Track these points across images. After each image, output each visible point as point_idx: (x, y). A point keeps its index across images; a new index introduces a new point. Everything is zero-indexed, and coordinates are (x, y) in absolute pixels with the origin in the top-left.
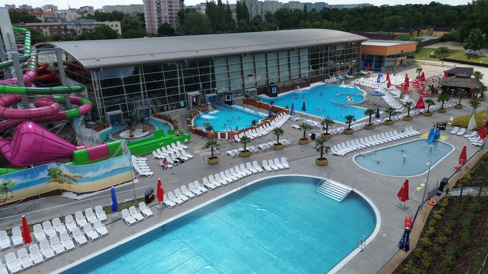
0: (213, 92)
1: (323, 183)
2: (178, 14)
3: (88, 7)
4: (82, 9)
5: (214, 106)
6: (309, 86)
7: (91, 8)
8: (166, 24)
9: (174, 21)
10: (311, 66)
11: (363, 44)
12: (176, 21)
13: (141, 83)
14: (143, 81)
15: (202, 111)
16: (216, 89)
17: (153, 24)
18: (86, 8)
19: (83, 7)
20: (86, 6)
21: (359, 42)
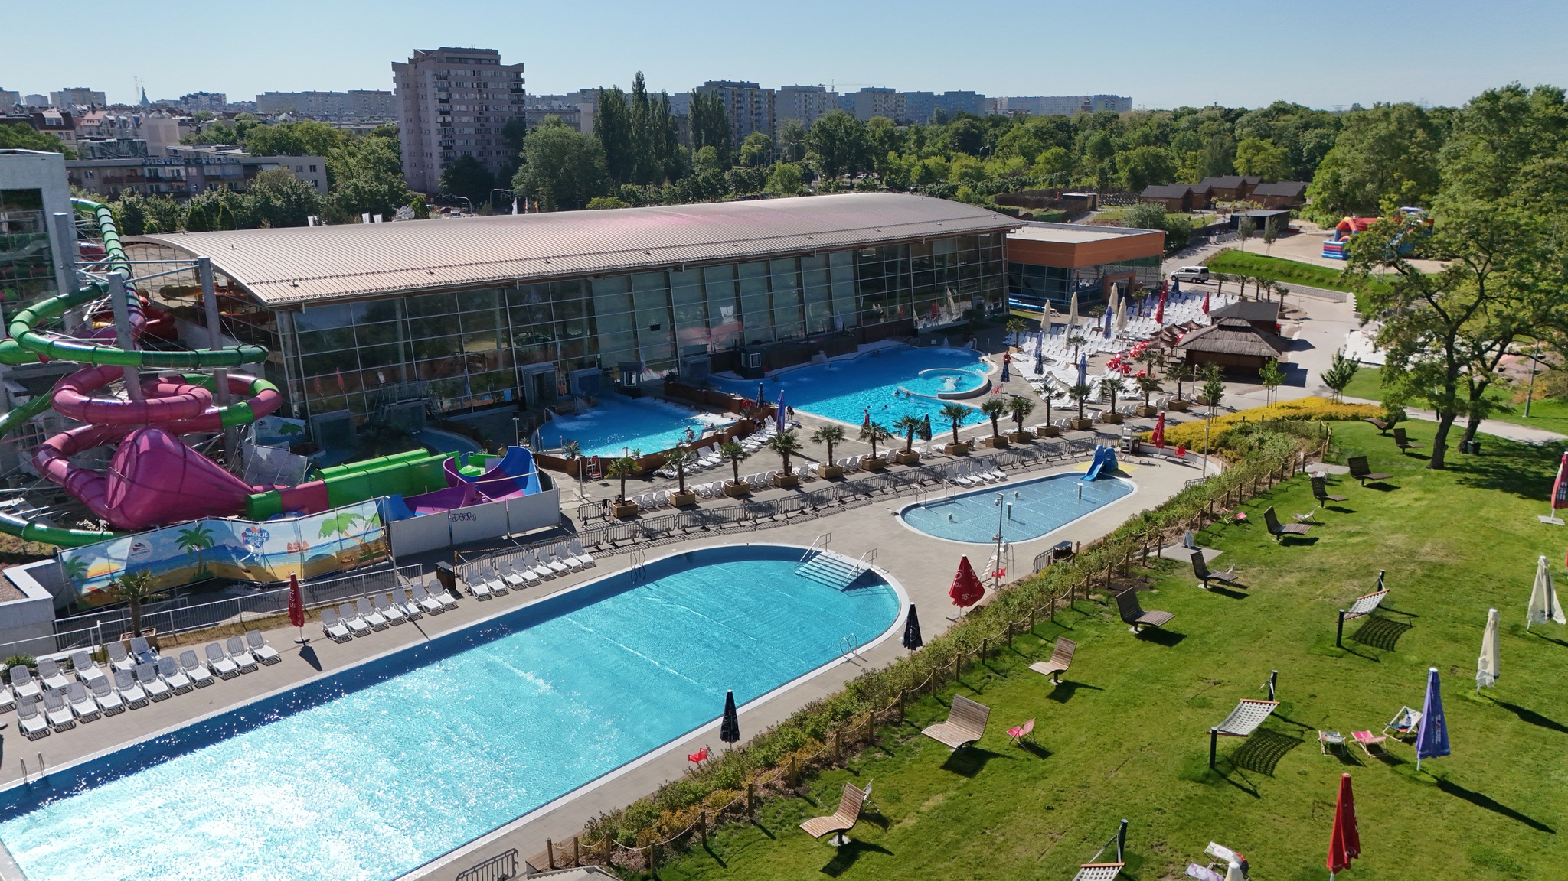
0: (592, 364)
1: (814, 556)
2: (504, 132)
3: (206, 94)
4: (187, 103)
5: (593, 400)
6: (855, 350)
7: (218, 100)
8: (468, 160)
9: (494, 153)
10: (861, 296)
11: (1008, 236)
12: (498, 153)
13: (401, 342)
14: (406, 337)
15: (561, 413)
16: (599, 356)
17: (427, 160)
18: (203, 98)
19: (189, 96)
20: (201, 93)
21: (999, 233)
